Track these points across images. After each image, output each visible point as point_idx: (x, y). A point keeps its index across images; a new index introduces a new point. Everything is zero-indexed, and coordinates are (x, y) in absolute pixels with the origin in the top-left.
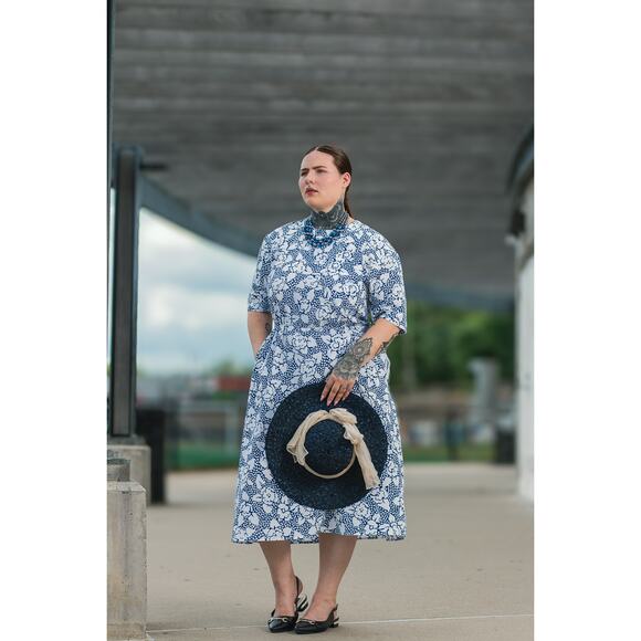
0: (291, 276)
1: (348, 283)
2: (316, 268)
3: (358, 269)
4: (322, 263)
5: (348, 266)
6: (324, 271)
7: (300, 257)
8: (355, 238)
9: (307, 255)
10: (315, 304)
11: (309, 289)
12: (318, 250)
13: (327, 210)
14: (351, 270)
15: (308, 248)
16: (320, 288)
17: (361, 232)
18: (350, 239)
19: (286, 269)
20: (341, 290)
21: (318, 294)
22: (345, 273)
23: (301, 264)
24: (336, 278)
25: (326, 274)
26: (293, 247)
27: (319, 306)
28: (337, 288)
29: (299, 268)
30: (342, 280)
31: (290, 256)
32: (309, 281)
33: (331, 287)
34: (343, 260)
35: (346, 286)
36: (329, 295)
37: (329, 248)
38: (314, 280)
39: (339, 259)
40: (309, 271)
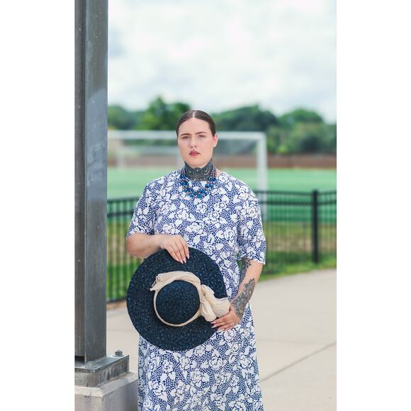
0: (178, 223)
1: (228, 230)
2: (197, 215)
3: (234, 217)
4: (203, 211)
5: (226, 215)
6: (206, 219)
7: (182, 206)
8: (226, 189)
9: (187, 204)
10: (200, 246)
11: (195, 234)
12: (197, 201)
13: (201, 167)
14: (228, 218)
15: (188, 198)
16: (205, 234)
17: (230, 184)
18: (223, 191)
19: (171, 216)
20: (222, 237)
21: (203, 239)
22: (224, 221)
23: (184, 211)
24: (218, 226)
25: (209, 222)
26: (175, 197)
27: (203, 249)
28: (219, 234)
29: (184, 215)
30: (223, 228)
31: (173, 205)
33: (214, 234)
34: (221, 210)
35: (226, 233)
36: (213, 241)
37: (206, 198)
38: (199, 227)
39: (217, 209)
40: (193, 218)
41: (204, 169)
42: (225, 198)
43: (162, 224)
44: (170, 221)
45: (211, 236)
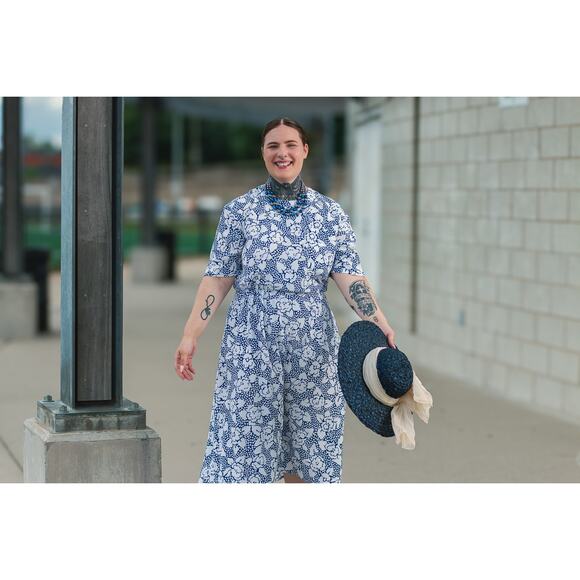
1: (327, 254)
2: (292, 238)
3: (332, 239)
5: (323, 236)
6: (302, 242)
9: (280, 226)
10: (301, 273)
11: (292, 260)
12: (289, 222)
13: (291, 182)
14: (327, 241)
16: (303, 258)
18: (314, 210)
19: (264, 239)
20: (322, 262)
21: (302, 264)
24: (317, 249)
26: (262, 217)
27: (303, 276)
28: (319, 259)
29: (278, 238)
30: (322, 251)
31: (263, 227)
32: (292, 253)
33: (314, 258)
34: (317, 230)
35: (326, 257)
36: (313, 266)
37: (299, 219)
38: (296, 251)
39: (312, 229)
40: (288, 243)
41: (294, 184)
42: (318, 217)
43: (253, 249)
44: (263, 245)
45: (310, 260)
